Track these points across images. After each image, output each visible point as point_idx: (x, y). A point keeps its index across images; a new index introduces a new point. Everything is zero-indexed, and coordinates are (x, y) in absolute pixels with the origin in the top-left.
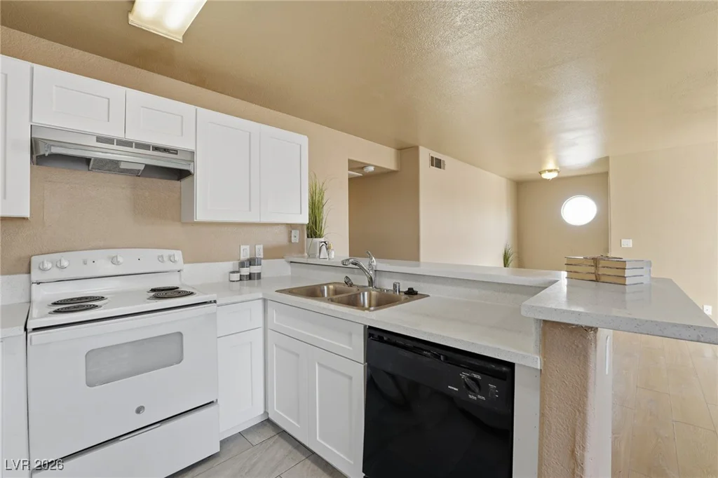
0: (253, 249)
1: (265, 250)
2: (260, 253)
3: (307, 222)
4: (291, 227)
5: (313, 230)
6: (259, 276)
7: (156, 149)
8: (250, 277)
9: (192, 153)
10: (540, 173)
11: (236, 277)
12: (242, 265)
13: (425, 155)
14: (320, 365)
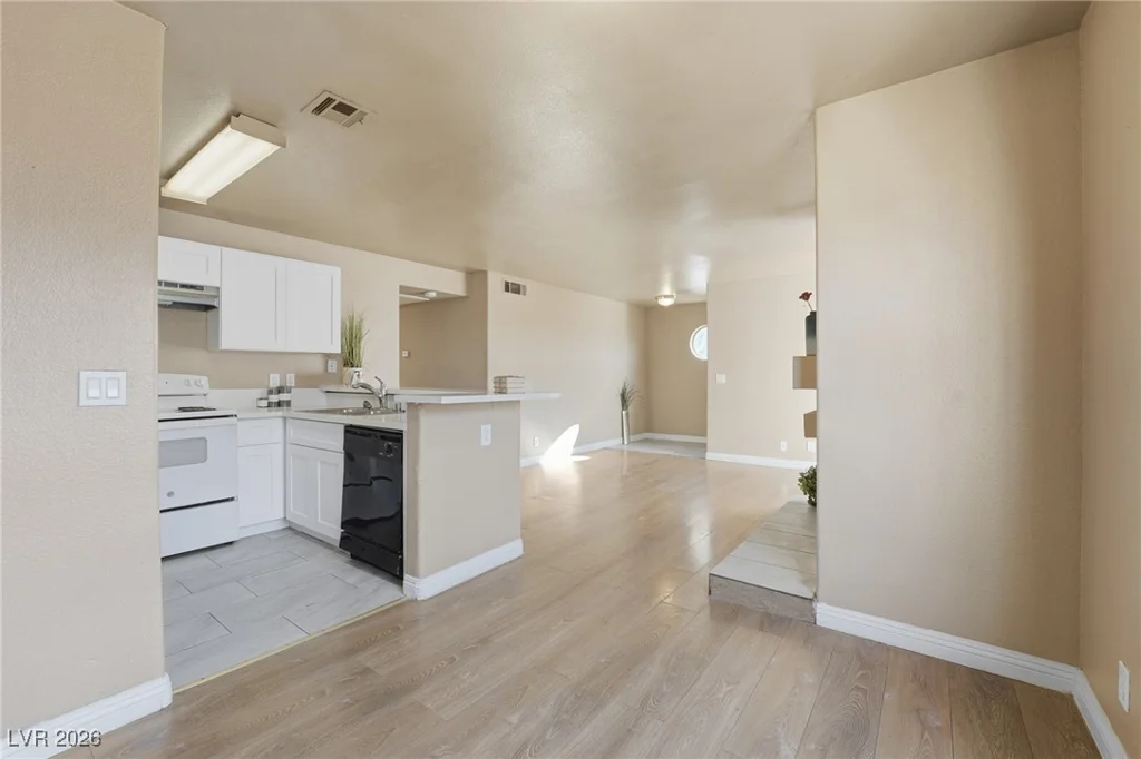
0: (284, 378)
1: (296, 377)
2: (291, 380)
3: (339, 352)
4: (328, 356)
5: (350, 358)
6: (288, 403)
7: (183, 286)
8: (279, 404)
9: (218, 288)
10: (656, 298)
11: (265, 403)
12: (270, 392)
13: (495, 282)
14: (321, 462)
